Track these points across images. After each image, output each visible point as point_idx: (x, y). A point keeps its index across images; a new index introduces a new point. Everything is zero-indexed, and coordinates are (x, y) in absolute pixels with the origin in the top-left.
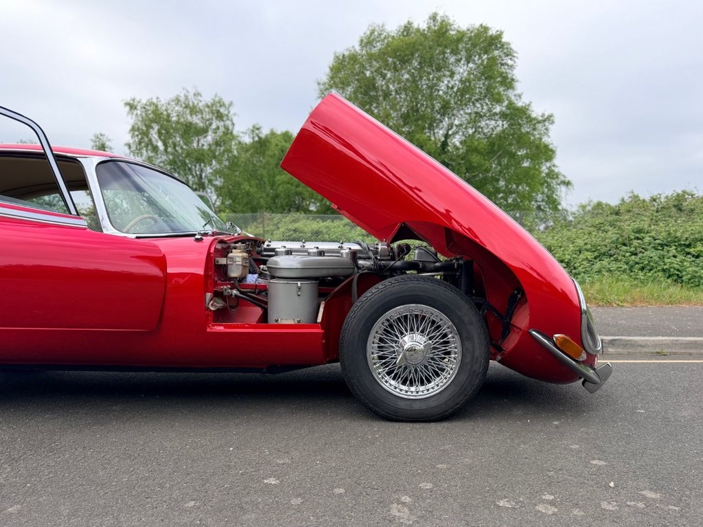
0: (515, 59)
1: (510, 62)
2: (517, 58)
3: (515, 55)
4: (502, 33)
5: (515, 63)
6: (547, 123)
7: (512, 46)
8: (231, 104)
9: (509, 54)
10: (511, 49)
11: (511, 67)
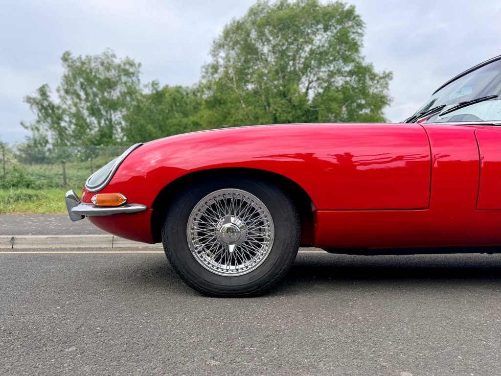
0: (364, 29)
1: (359, 31)
2: (365, 27)
3: (364, 25)
4: (354, 7)
5: (363, 31)
6: (387, 79)
7: (362, 18)
8: (140, 65)
9: (359, 24)
10: (361, 21)
11: (361, 35)
